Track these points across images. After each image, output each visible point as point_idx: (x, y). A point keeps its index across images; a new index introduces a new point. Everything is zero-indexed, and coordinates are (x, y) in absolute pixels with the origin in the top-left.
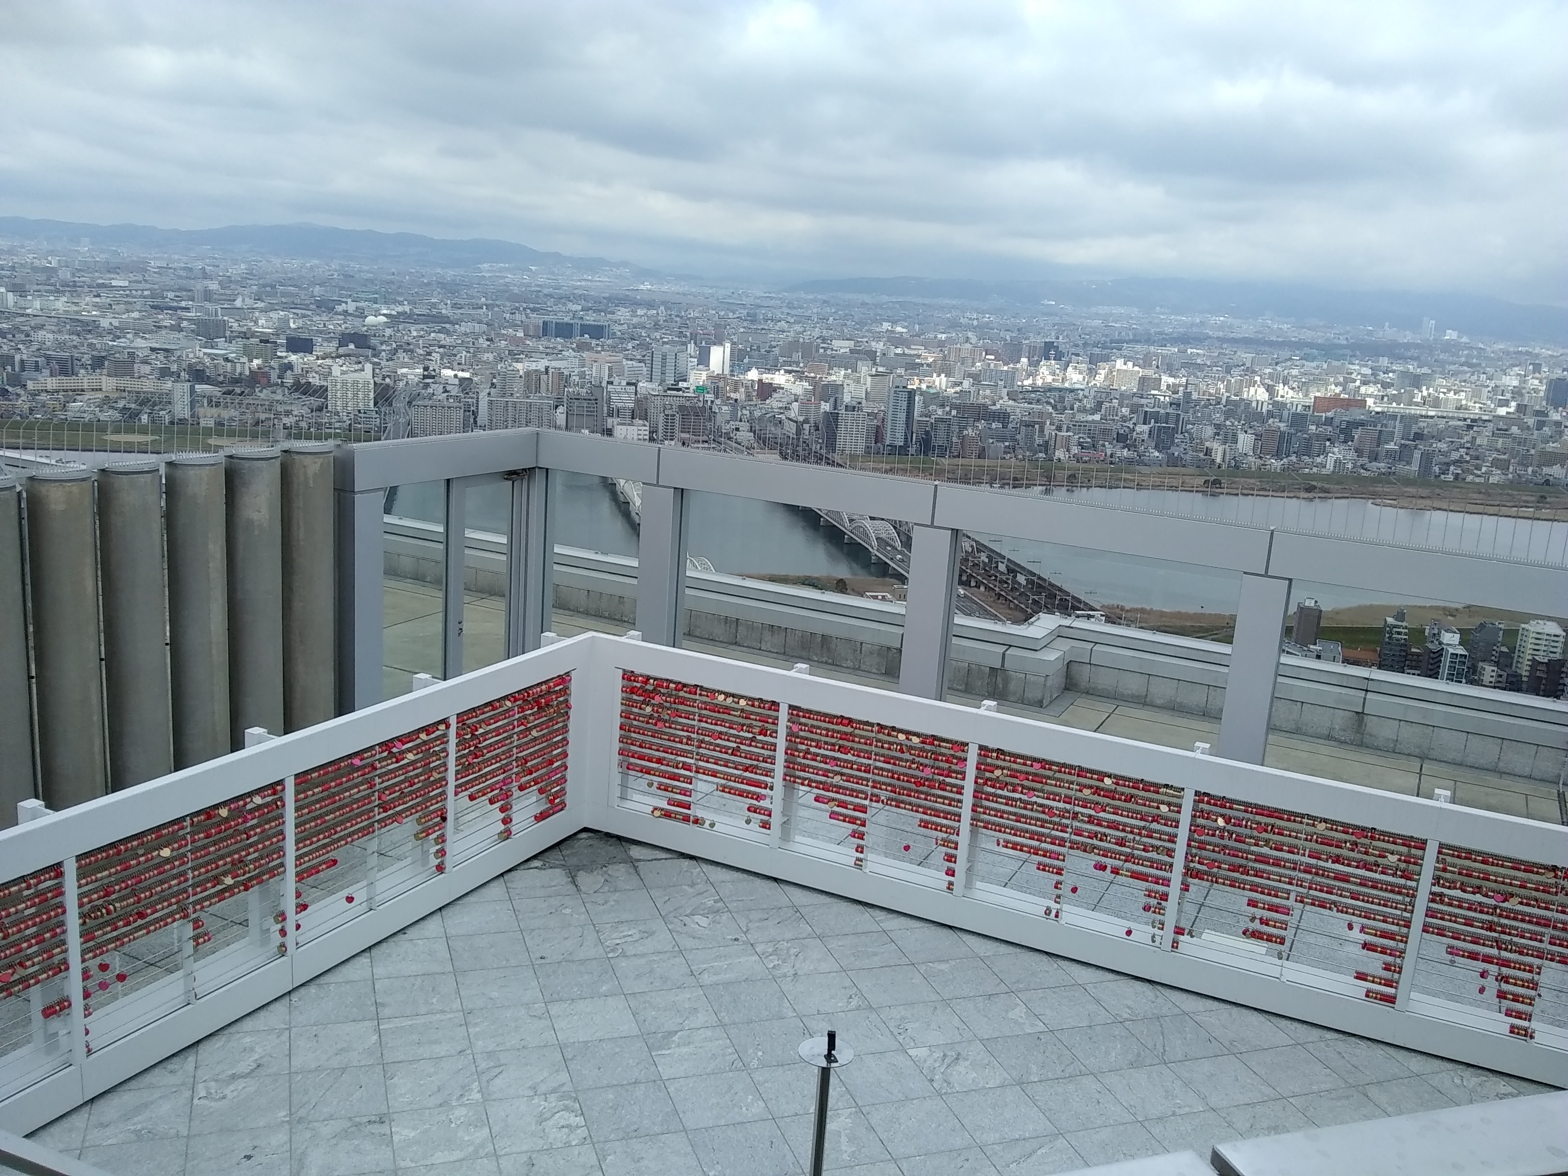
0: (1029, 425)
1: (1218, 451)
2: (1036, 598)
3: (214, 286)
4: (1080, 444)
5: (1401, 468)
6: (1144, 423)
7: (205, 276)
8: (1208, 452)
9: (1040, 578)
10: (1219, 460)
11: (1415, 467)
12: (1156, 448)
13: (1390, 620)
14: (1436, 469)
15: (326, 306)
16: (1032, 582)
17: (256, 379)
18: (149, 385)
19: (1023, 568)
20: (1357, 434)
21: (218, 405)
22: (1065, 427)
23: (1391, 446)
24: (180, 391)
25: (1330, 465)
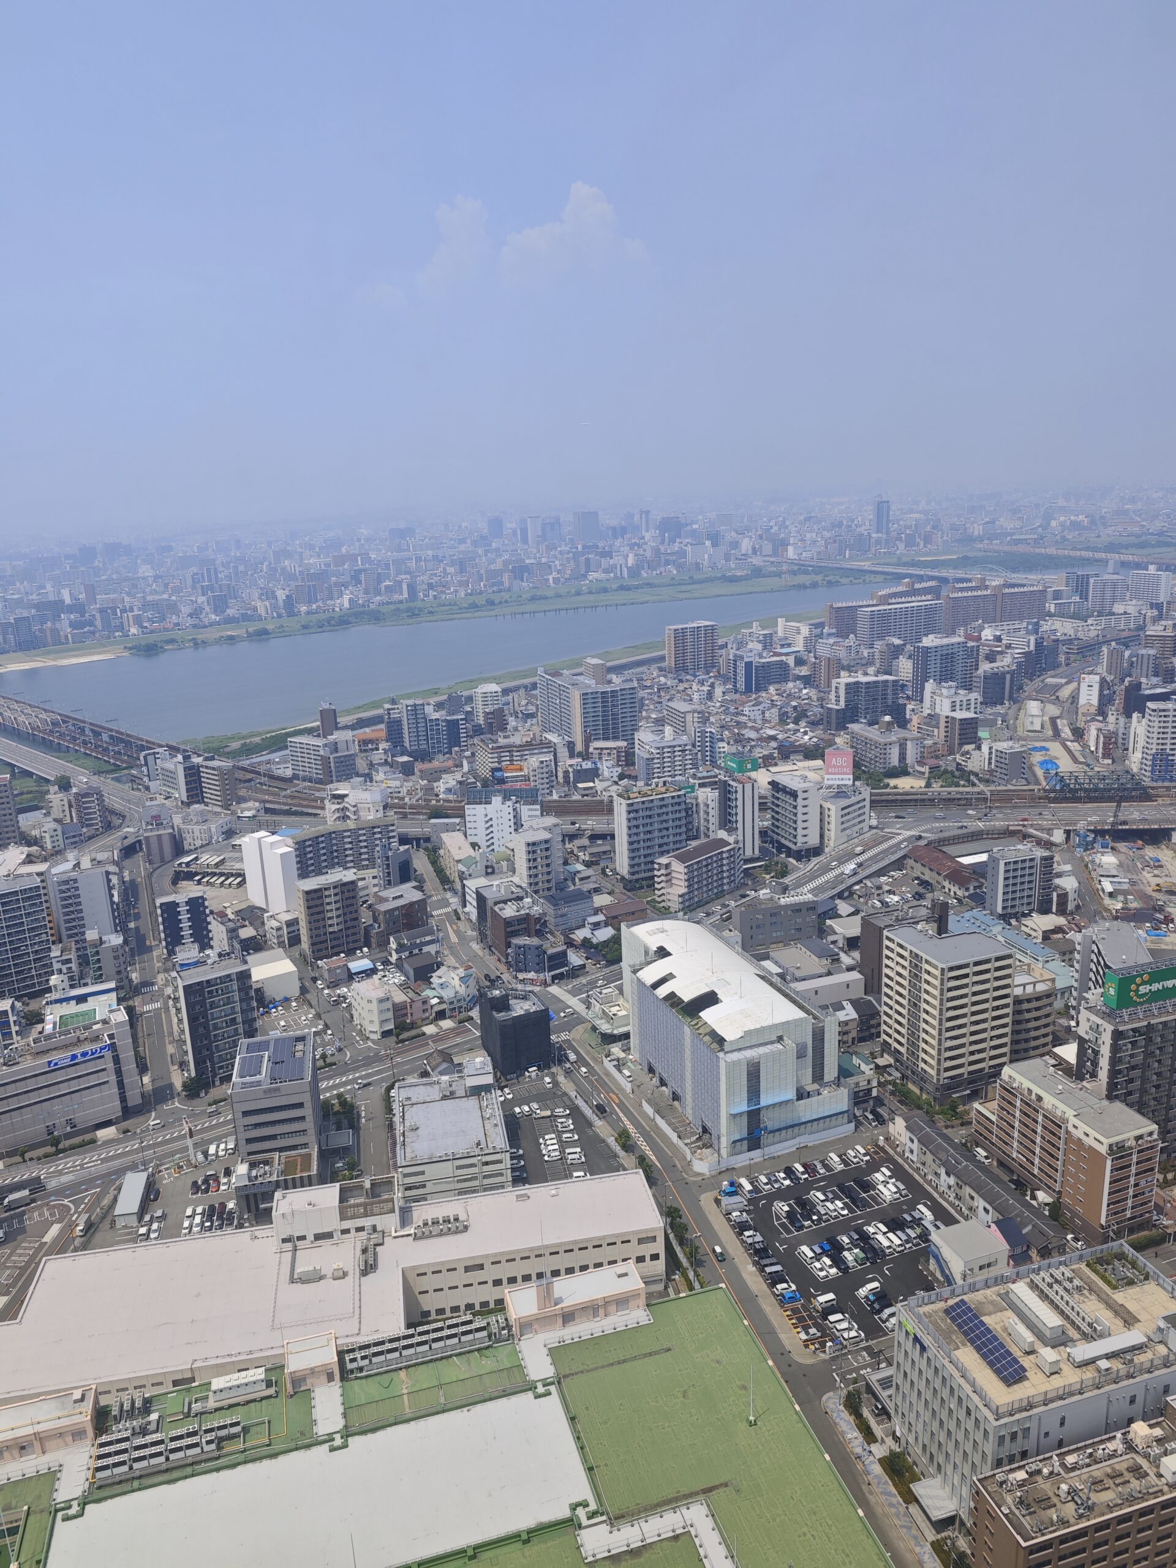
0: (102, 611)
1: (262, 607)
2: (116, 749)
4: (149, 620)
5: (396, 597)
6: (203, 595)
8: (255, 609)
9: (118, 732)
10: (263, 614)
11: (406, 595)
12: (215, 612)
13: (387, 706)
14: (421, 594)
16: (111, 737)
19: (104, 728)
20: (363, 577)
22: (135, 608)
23: (387, 583)
25: (346, 605)
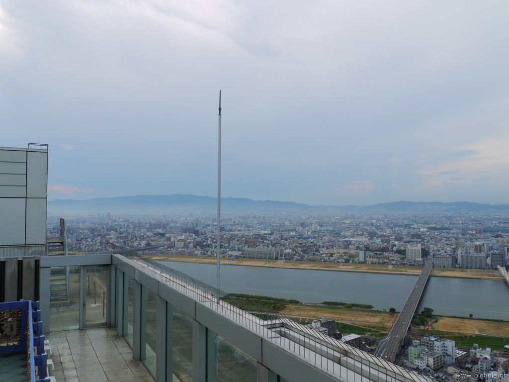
3: (374, 221)
7: (372, 219)
15: (408, 226)
17: (385, 250)
18: (353, 252)
21: (373, 258)
24: (361, 253)
